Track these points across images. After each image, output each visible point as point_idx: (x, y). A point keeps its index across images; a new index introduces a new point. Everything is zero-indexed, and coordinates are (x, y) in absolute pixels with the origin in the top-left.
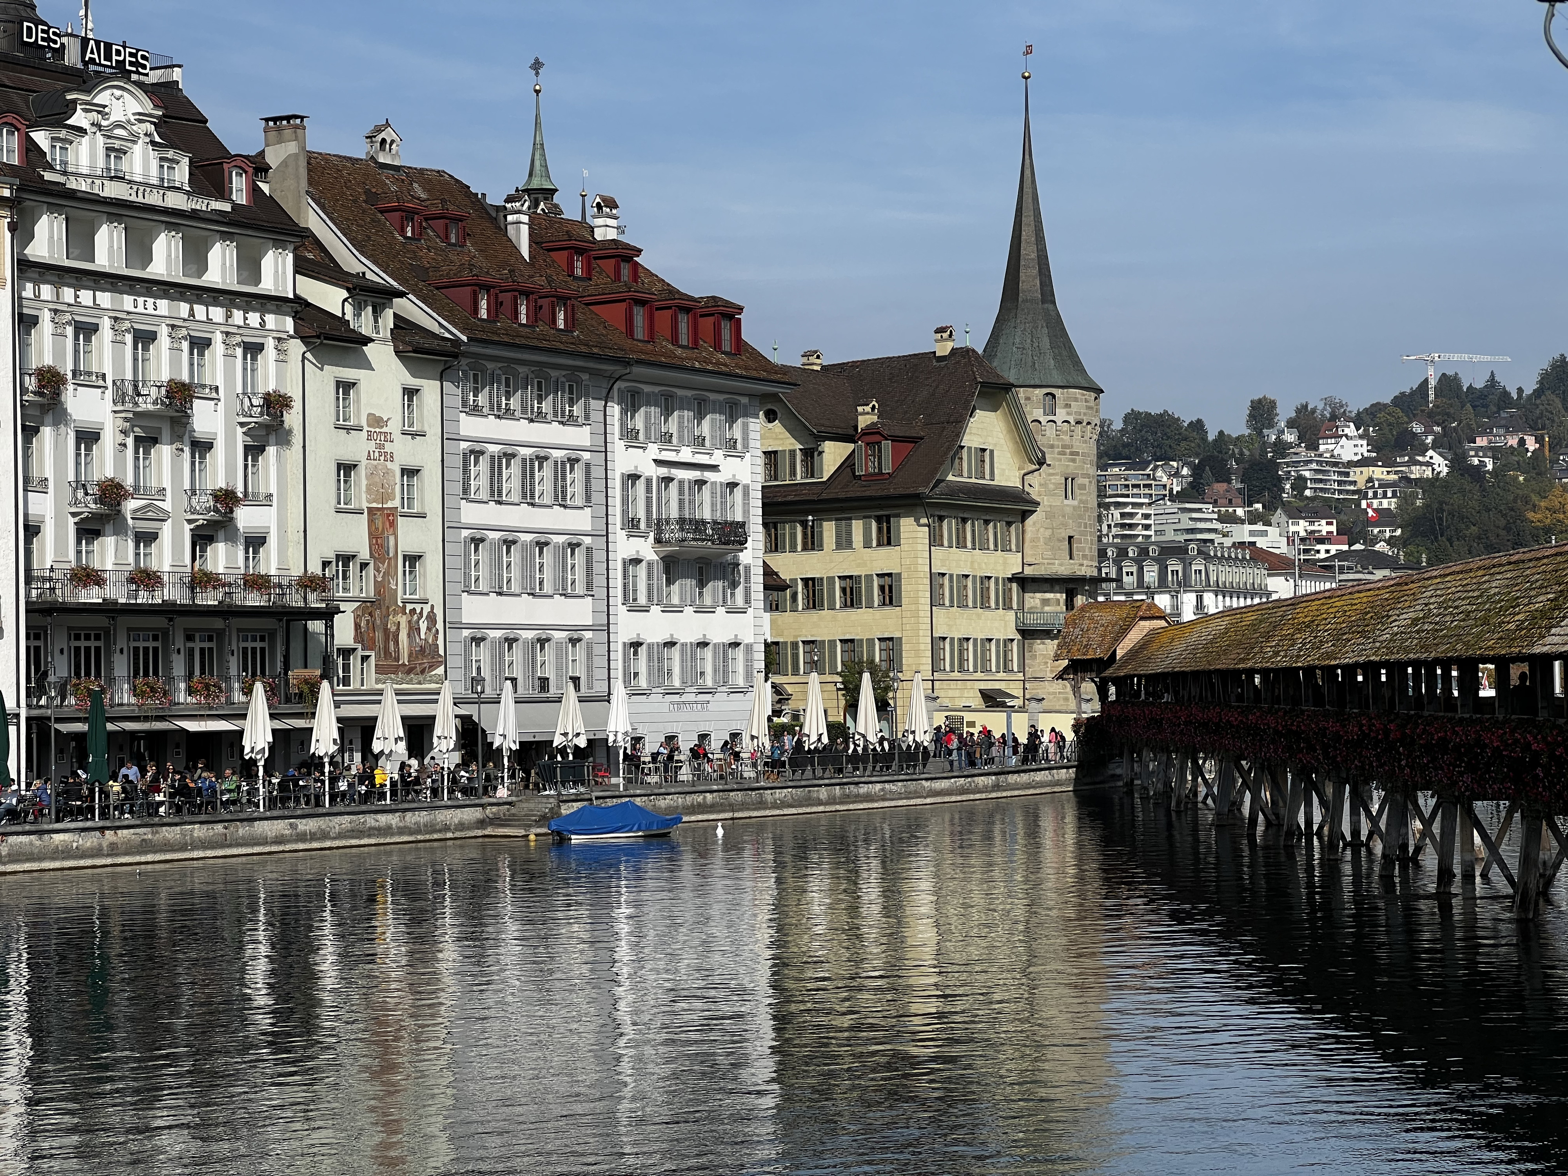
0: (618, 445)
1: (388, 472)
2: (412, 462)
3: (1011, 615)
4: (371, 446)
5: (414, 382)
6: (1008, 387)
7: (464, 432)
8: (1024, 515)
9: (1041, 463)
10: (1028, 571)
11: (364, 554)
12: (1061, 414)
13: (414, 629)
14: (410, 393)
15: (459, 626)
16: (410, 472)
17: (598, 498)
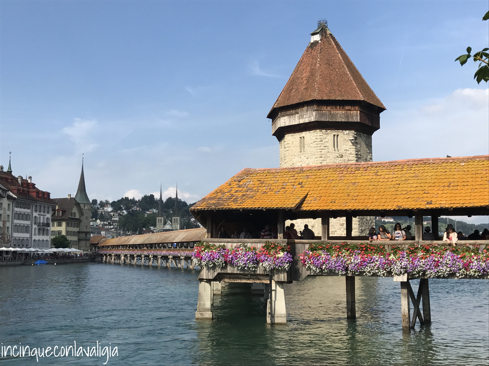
0: (34, 212)
1: (5, 215)
2: (8, 214)
3: (77, 237)
4: (4, 212)
5: (9, 203)
6: (79, 204)
7: (15, 210)
8: (80, 222)
9: (83, 215)
10: (80, 231)
11: (2, 227)
12: (86, 208)
13: (7, 237)
14: (9, 205)
15: (14, 237)
16: (8, 216)
17: (31, 220)
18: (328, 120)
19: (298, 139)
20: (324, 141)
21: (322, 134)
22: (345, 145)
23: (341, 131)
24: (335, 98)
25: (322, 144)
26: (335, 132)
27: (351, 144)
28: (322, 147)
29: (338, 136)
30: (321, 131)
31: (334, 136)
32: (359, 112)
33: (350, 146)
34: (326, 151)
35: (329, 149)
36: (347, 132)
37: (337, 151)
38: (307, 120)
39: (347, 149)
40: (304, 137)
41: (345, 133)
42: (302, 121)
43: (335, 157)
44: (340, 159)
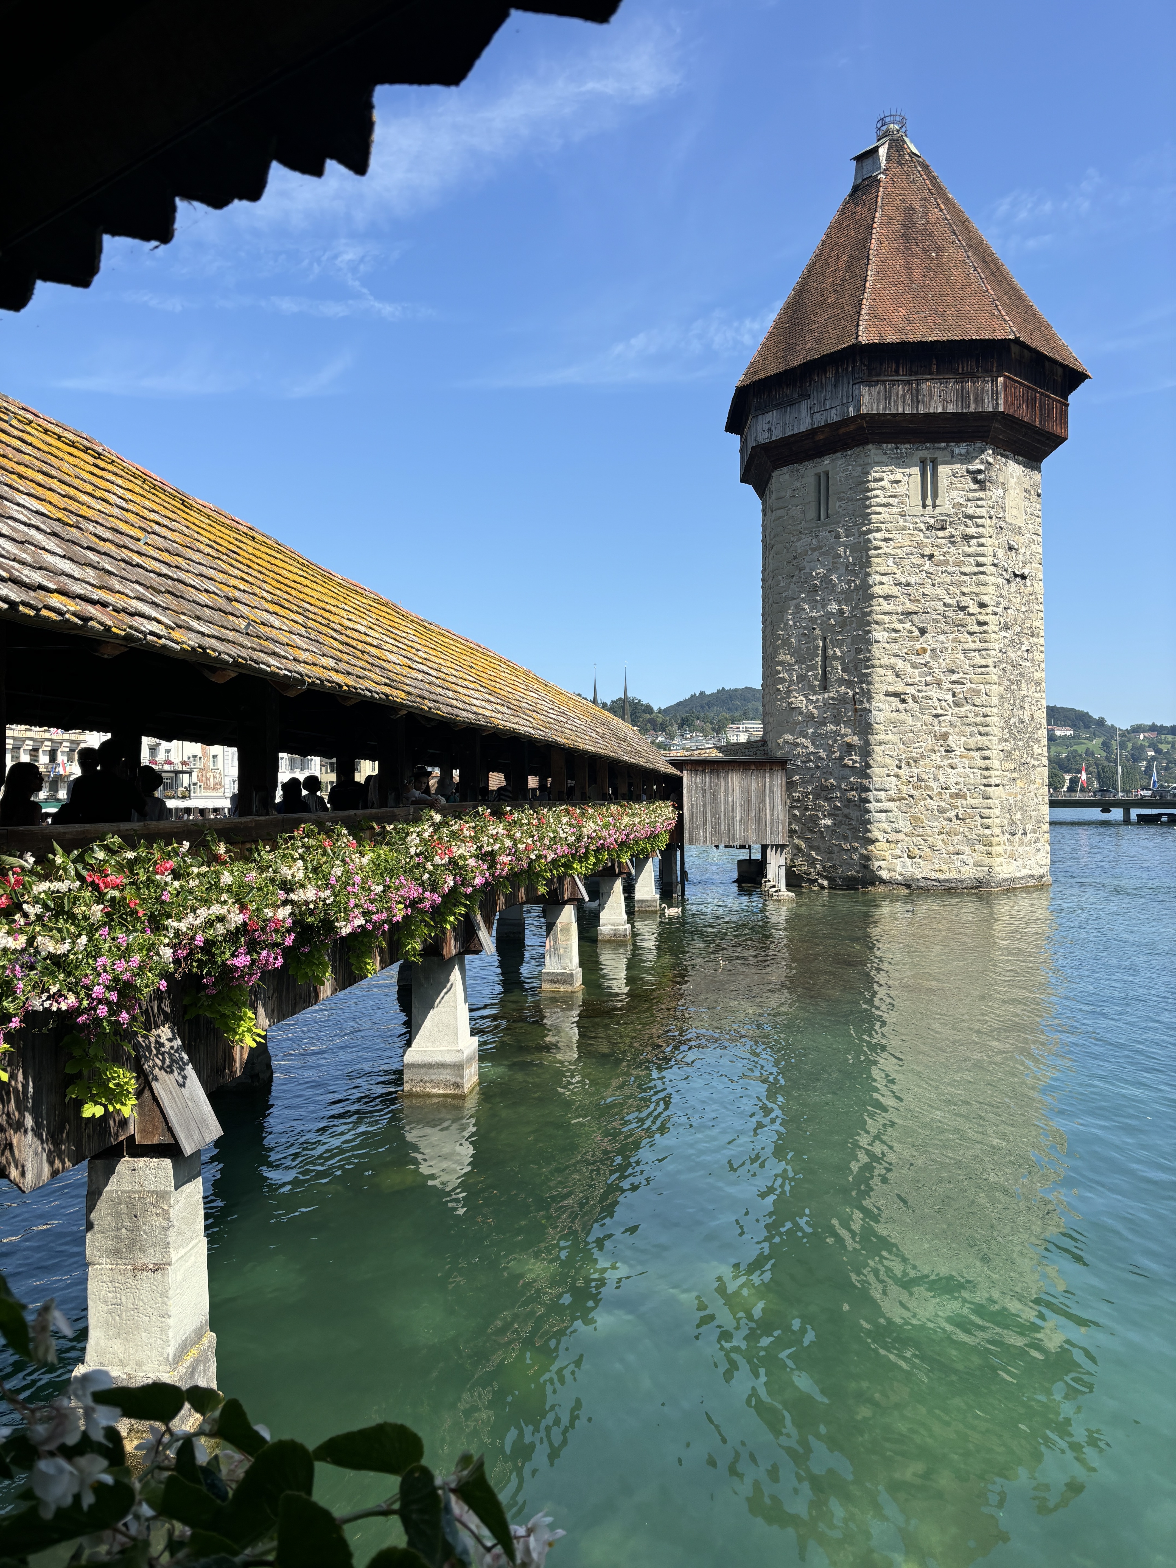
19: (810, 480)
20: (887, 478)
21: (883, 458)
22: (957, 489)
23: (943, 445)
24: (923, 336)
25: (883, 488)
26: (925, 451)
27: (975, 485)
28: (882, 500)
29: (933, 460)
30: (880, 448)
31: (923, 461)
32: (1001, 379)
33: (971, 490)
34: (894, 510)
35: (903, 503)
36: (963, 448)
37: (930, 508)
38: (834, 416)
39: (961, 501)
40: (827, 474)
41: (956, 452)
42: (819, 420)
43: (922, 526)
44: (940, 534)
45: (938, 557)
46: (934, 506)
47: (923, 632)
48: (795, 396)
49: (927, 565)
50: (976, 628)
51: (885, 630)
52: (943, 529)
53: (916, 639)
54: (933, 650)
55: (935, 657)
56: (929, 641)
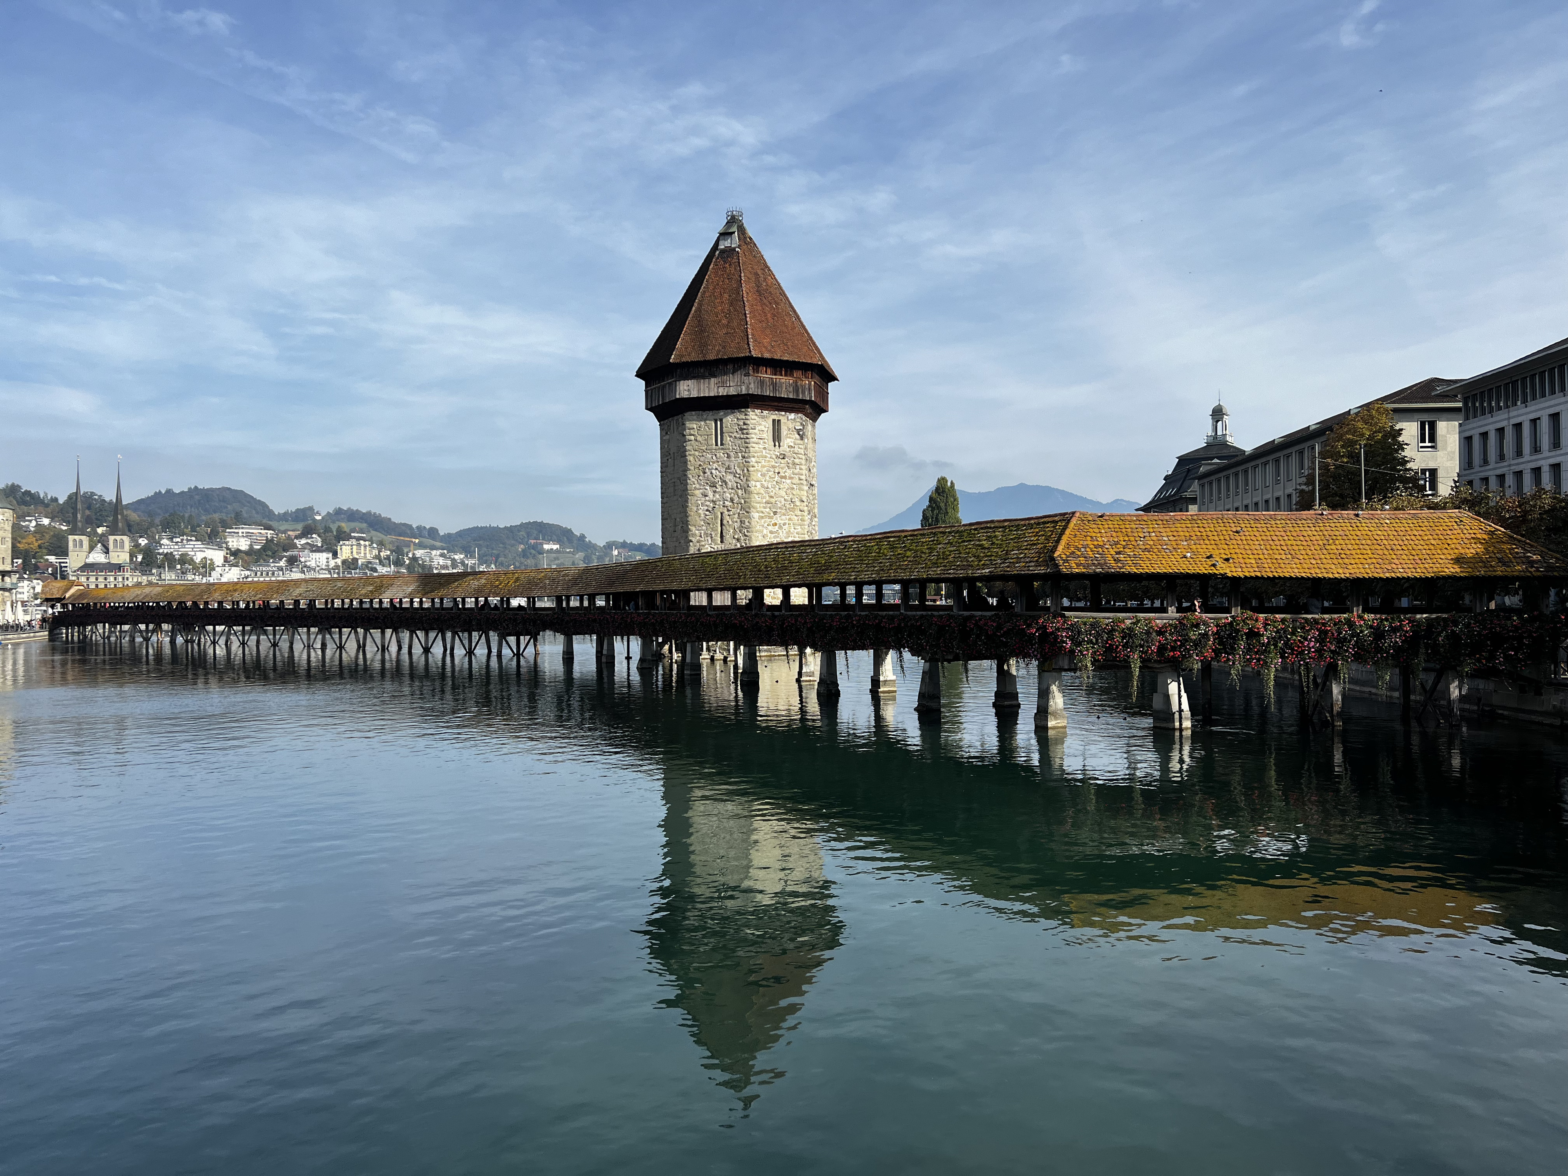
18: (768, 394)
19: (711, 422)
20: (757, 428)
21: (756, 417)
22: (790, 438)
23: (783, 413)
24: (781, 356)
25: (755, 434)
26: (775, 415)
27: (798, 437)
28: (755, 440)
29: (779, 421)
30: (754, 411)
31: (774, 420)
32: (813, 383)
33: (796, 439)
34: (760, 446)
35: (765, 443)
36: (792, 416)
37: (777, 447)
38: (732, 391)
39: (792, 445)
40: (721, 420)
41: (790, 418)
42: (722, 392)
43: (774, 457)
44: (782, 461)
45: (782, 474)
46: (779, 446)
47: (775, 513)
48: (707, 374)
49: (777, 478)
50: (799, 513)
51: (758, 512)
52: (783, 458)
53: (771, 518)
54: (780, 524)
55: (780, 527)
56: (778, 519)
